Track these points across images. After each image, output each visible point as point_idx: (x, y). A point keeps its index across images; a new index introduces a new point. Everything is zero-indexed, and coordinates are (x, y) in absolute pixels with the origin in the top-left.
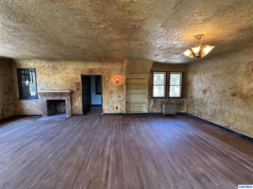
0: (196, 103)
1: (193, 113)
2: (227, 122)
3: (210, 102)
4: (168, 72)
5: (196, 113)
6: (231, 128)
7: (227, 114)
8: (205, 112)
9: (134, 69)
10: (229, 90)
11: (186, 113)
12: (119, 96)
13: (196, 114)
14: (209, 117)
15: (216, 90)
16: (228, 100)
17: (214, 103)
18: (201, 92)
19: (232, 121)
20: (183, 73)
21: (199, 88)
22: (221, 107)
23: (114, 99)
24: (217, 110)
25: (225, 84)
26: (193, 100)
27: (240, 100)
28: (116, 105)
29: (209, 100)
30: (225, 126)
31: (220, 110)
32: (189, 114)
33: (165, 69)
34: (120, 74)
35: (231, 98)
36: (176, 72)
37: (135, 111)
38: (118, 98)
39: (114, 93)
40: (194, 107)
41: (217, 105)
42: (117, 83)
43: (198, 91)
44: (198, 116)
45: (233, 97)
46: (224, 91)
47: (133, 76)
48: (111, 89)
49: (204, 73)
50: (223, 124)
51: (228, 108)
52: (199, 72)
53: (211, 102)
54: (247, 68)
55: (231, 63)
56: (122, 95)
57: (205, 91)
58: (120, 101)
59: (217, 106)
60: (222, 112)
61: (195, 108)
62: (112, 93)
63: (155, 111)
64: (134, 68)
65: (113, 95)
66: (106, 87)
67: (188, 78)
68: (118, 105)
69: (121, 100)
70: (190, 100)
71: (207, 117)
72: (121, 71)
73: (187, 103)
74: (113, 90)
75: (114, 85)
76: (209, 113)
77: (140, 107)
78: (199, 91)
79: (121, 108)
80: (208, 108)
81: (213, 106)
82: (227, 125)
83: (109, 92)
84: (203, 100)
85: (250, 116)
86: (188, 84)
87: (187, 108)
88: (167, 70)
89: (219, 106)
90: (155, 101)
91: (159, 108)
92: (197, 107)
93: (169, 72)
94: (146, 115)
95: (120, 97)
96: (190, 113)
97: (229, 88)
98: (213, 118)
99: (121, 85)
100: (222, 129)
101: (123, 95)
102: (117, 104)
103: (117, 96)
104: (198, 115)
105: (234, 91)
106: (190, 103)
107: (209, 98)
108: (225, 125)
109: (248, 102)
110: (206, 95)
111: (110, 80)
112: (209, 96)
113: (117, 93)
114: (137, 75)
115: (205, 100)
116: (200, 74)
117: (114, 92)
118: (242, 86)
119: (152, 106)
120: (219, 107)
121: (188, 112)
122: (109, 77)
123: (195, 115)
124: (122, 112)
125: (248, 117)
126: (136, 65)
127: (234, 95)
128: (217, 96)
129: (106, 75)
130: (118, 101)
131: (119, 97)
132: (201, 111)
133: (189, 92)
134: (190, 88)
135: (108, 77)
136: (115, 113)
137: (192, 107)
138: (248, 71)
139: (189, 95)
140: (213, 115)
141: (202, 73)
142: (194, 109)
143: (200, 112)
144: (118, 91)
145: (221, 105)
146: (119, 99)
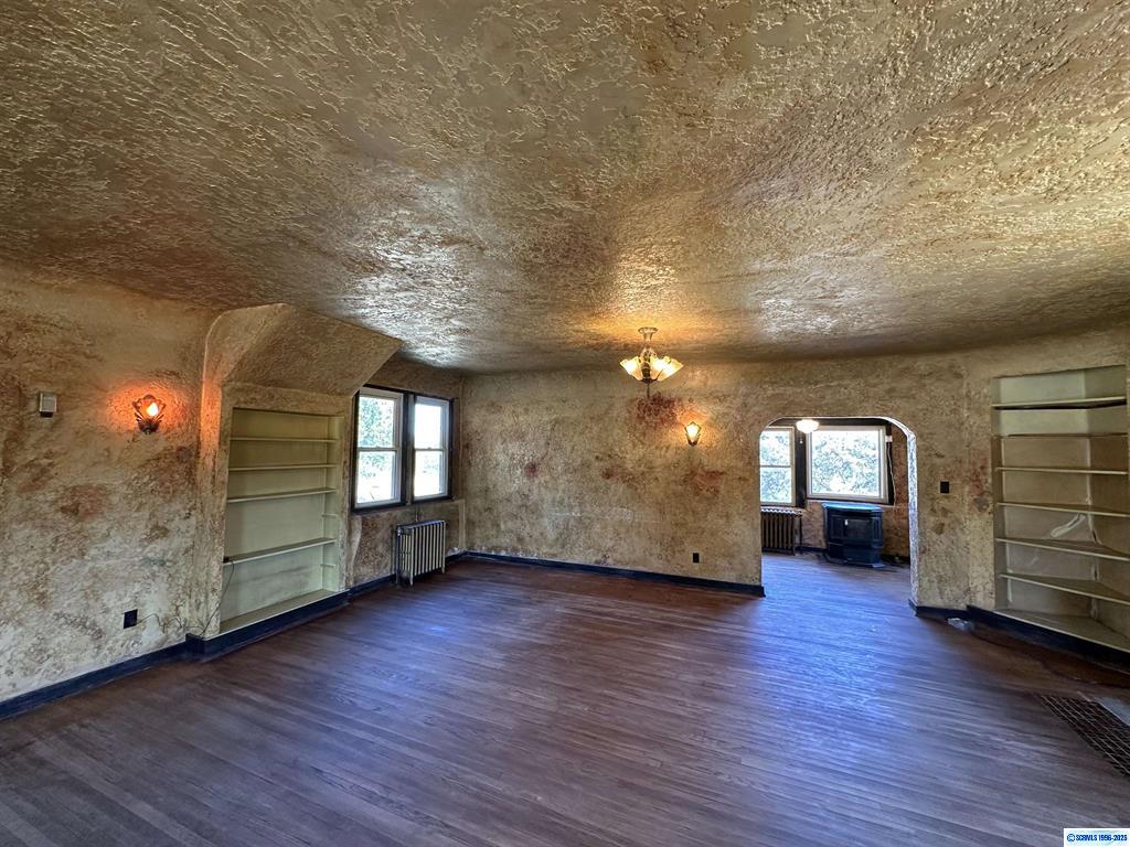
0: (502, 509)
1: (494, 548)
2: (599, 550)
3: (550, 500)
4: (412, 393)
5: (505, 545)
6: (610, 563)
7: (597, 528)
8: (536, 534)
9: (302, 362)
10: (597, 464)
11: (465, 553)
12: (156, 527)
13: (507, 550)
14: (551, 547)
15: (566, 464)
16: (596, 490)
17: (561, 503)
18: (519, 472)
19: (610, 544)
20: (451, 402)
21: (512, 458)
22: (582, 512)
23: (109, 554)
24: (572, 522)
25: (588, 447)
26: (492, 501)
27: (622, 487)
28: (127, 599)
29: (548, 496)
30: (596, 562)
31: (580, 518)
32: (477, 554)
33: (402, 380)
34: (173, 373)
35: (601, 482)
36: (434, 396)
37: (268, 602)
38: (150, 539)
39: (111, 507)
40: (498, 526)
41: (571, 508)
42: (142, 436)
43: (509, 467)
44: (513, 555)
45: (608, 481)
46: (586, 465)
47: (276, 397)
48: (81, 481)
49: (526, 410)
50: (589, 558)
51: (597, 510)
52: (509, 408)
53: (553, 501)
54: (630, 412)
55: (597, 394)
56: (183, 513)
57: (532, 469)
58: (163, 564)
59: (570, 511)
60: (583, 524)
61: (503, 527)
62: (87, 513)
63: (369, 574)
64: (305, 355)
65: (99, 525)
66: (30, 465)
67: (466, 423)
68: (145, 597)
69: (169, 556)
70: (479, 502)
71: (545, 549)
72: (185, 359)
73: (467, 515)
74: (100, 488)
75: (116, 454)
76: (551, 535)
77: (299, 569)
78: (512, 467)
79: (165, 609)
80: (546, 521)
81: (561, 511)
82: (599, 557)
83: (64, 510)
84: (527, 496)
85: (642, 522)
86: (467, 446)
87: (468, 534)
88: (409, 385)
89: (577, 509)
90: (370, 523)
91: (382, 556)
92: (510, 524)
93: (415, 395)
94: (340, 608)
95: (165, 532)
96: (484, 550)
97: (597, 457)
98: (563, 547)
99: (180, 449)
100: (590, 574)
101: (188, 517)
102: (137, 588)
103: (142, 530)
104: (515, 550)
105: (606, 464)
106: (481, 514)
107: (546, 487)
108: (594, 559)
109: (636, 489)
110: (537, 481)
111: (78, 413)
112: (546, 482)
113: (141, 504)
114: (297, 393)
115: (534, 497)
116: (514, 412)
117: (115, 499)
118: (622, 452)
119: (355, 553)
120: (576, 513)
121: (471, 547)
122: (69, 384)
123: (503, 553)
124: (174, 636)
125: (640, 524)
126: (321, 344)
127: (608, 475)
128: (569, 481)
129: (32, 367)
130: (148, 561)
131: (160, 532)
132: (524, 534)
133: (475, 474)
134: (477, 458)
135: (60, 388)
136: (107, 664)
137: (489, 525)
138: (630, 418)
139: (474, 485)
140: (563, 540)
141: (520, 410)
142: (499, 531)
143: (520, 540)
144: (149, 488)
145: (580, 504)
146: (157, 548)
